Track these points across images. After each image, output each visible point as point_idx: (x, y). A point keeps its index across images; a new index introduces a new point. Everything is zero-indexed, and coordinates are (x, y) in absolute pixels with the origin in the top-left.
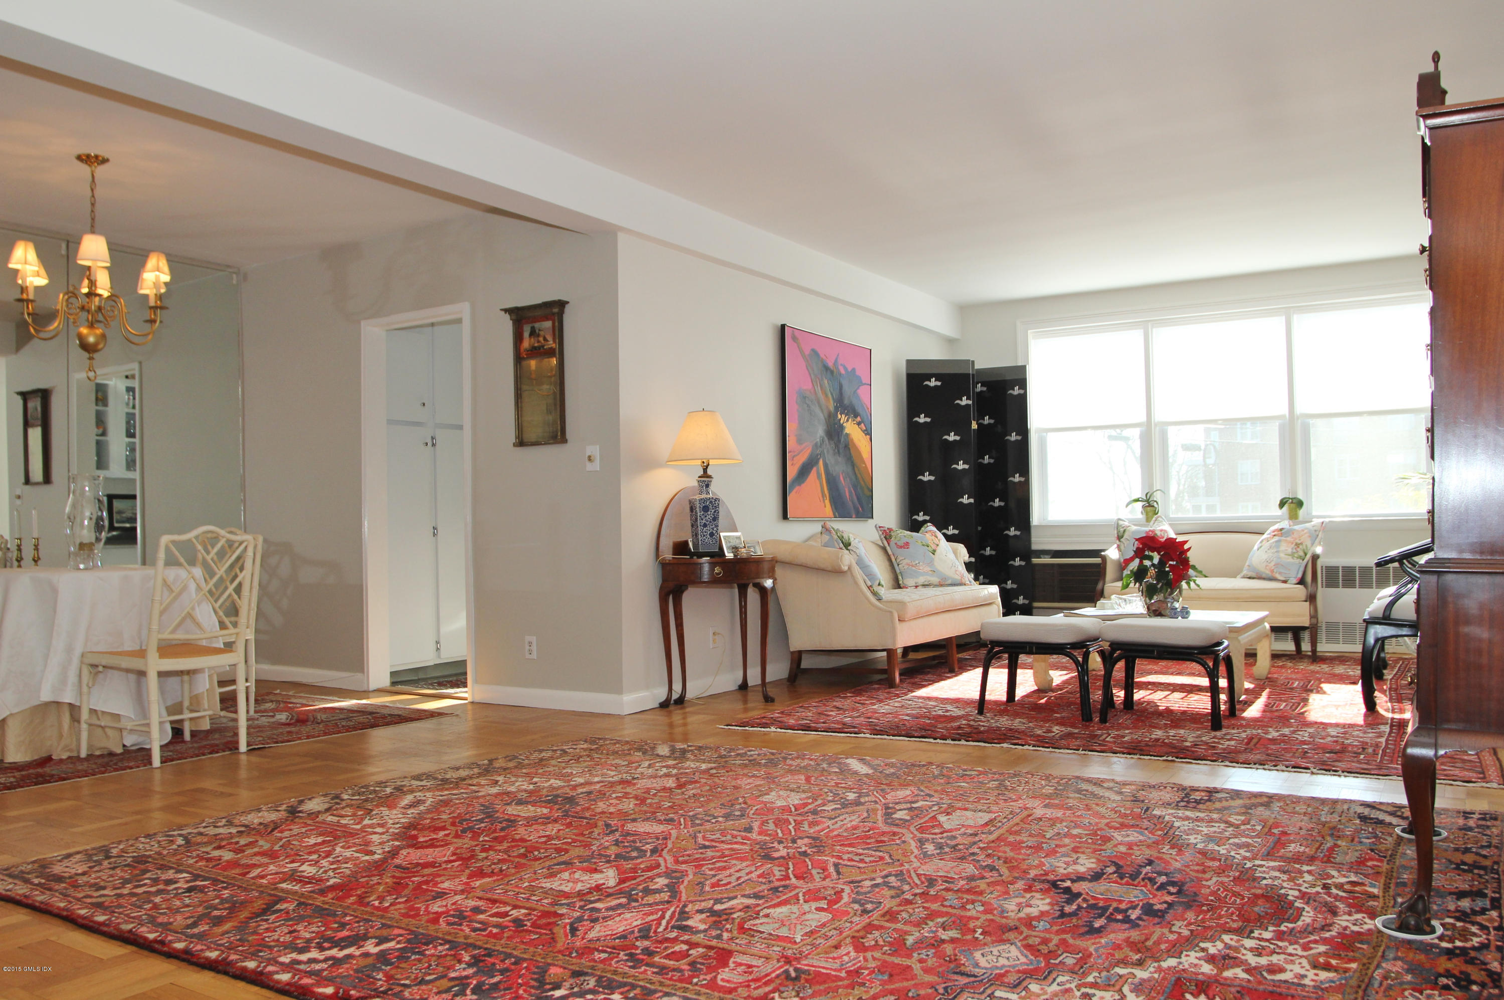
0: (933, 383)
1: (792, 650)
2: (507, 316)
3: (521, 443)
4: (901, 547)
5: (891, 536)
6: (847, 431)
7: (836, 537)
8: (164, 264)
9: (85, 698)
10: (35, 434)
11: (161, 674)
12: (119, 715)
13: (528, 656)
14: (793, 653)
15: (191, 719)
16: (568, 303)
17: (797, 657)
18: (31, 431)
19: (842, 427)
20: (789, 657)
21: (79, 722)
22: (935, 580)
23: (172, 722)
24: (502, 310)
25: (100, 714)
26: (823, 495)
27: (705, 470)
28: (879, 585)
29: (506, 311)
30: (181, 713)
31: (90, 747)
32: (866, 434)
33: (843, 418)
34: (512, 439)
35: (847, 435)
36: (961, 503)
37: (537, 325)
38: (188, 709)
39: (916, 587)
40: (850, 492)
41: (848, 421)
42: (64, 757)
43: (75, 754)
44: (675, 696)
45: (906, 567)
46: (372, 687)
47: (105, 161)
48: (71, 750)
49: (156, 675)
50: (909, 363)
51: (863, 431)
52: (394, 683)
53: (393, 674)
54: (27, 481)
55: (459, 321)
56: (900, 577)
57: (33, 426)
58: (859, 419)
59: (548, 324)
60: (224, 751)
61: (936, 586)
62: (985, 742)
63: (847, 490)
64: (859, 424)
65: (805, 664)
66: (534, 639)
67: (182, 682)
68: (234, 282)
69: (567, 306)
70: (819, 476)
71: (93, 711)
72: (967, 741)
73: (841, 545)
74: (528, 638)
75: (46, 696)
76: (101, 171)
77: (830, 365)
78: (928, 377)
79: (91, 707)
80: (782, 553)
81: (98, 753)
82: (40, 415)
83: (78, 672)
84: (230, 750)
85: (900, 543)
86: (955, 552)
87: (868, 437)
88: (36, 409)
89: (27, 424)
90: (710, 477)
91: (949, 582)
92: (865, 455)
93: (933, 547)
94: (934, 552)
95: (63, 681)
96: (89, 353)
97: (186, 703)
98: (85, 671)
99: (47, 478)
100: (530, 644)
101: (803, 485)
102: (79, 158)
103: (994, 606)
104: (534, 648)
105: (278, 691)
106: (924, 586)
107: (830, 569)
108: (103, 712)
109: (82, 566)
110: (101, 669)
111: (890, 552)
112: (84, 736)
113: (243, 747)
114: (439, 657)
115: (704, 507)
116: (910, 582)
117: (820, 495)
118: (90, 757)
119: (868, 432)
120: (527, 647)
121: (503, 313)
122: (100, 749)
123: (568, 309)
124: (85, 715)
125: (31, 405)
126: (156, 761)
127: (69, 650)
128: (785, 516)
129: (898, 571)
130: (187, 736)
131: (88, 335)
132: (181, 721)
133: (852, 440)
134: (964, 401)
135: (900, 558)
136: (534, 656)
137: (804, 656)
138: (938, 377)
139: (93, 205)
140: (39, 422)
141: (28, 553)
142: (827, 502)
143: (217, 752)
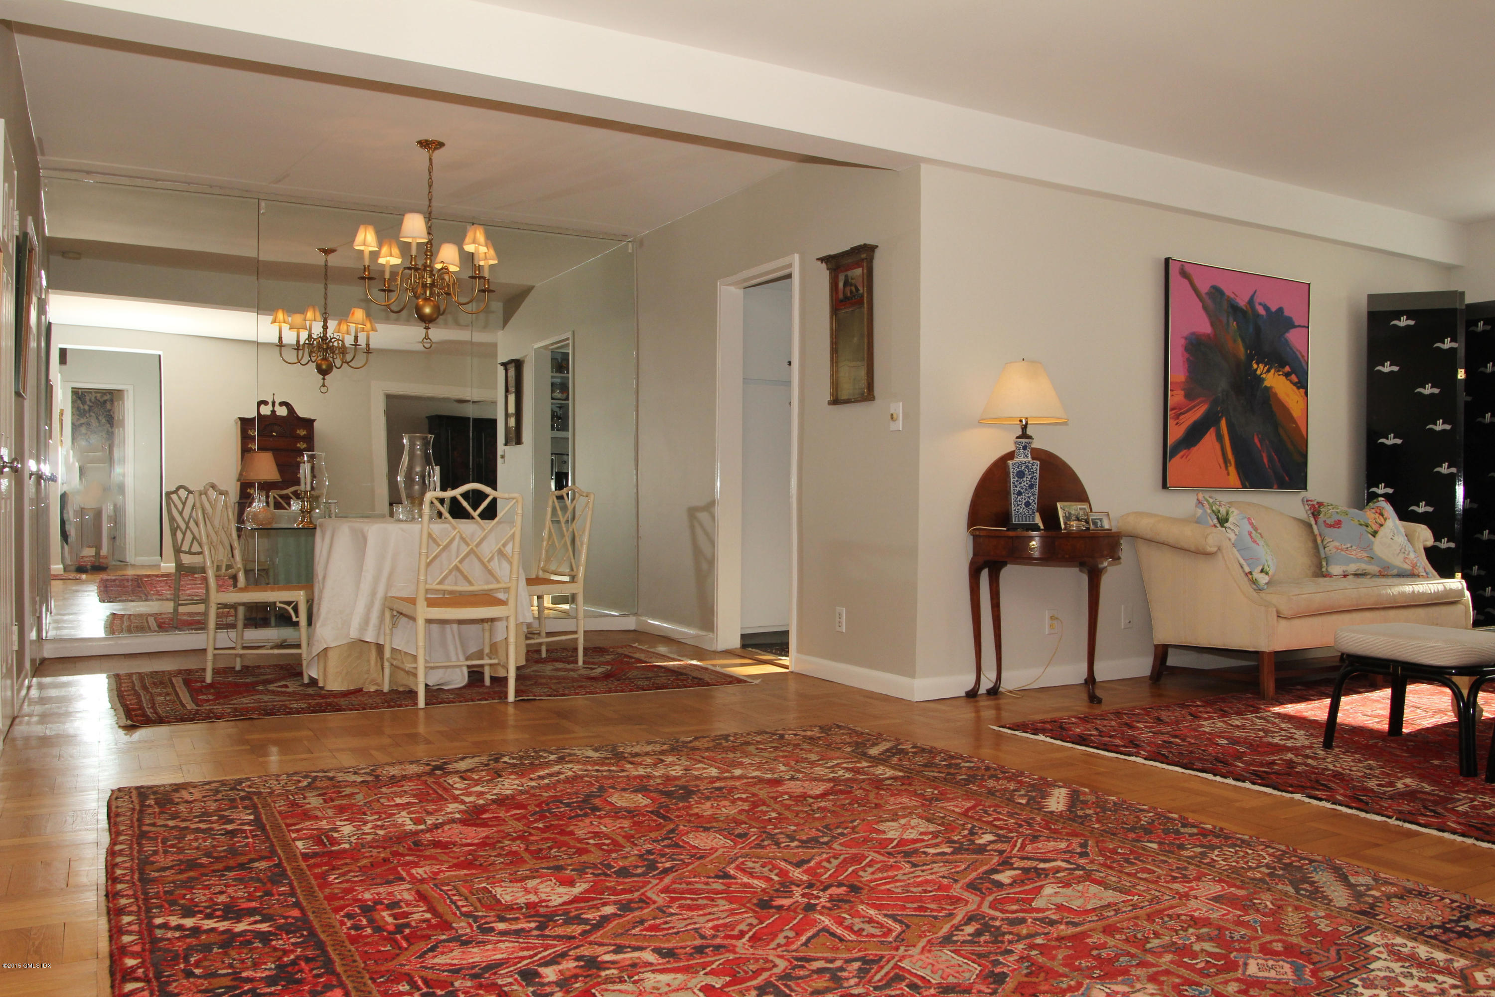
0: (1404, 322)
1: (1156, 643)
2: (824, 266)
3: (836, 401)
4: (1330, 526)
5: (1319, 512)
6: (1267, 383)
7: (1209, 511)
9: (388, 638)
11: (429, 621)
13: (838, 629)
14: (1156, 646)
15: (491, 665)
16: (877, 246)
17: (1162, 652)
19: (1260, 380)
20: (1153, 649)
21: (383, 660)
22: (1373, 568)
23: (469, 667)
24: (818, 259)
26: (1226, 461)
27: (1024, 428)
28: (1262, 571)
29: (822, 260)
30: (482, 659)
32: (1298, 388)
33: (1260, 369)
34: (828, 397)
35: (1268, 389)
36: (1438, 472)
37: (850, 273)
38: (487, 655)
39: (1345, 576)
40: (1270, 459)
41: (1268, 371)
42: (372, 690)
43: (379, 689)
44: (986, 684)
45: (1334, 550)
46: (720, 648)
47: (441, 145)
48: (377, 684)
49: (423, 621)
50: (1371, 298)
51: (1295, 384)
52: (744, 646)
53: (743, 636)
55: (789, 276)
56: (1324, 564)
58: (1287, 369)
59: (858, 272)
60: (493, 699)
61: (1374, 576)
62: (1274, 788)
63: (1264, 455)
64: (1287, 375)
65: (1173, 660)
66: (843, 611)
67: (483, 630)
69: (876, 250)
70: (1219, 437)
71: (395, 651)
72: (1253, 783)
73: (1215, 521)
74: (838, 610)
75: (354, 634)
76: (438, 155)
77: (1242, 302)
78: (1398, 315)
79: (394, 647)
80: (1144, 526)
81: (401, 689)
83: (380, 615)
85: (1328, 522)
86: (1409, 537)
87: (1302, 391)
90: (1030, 437)
91: (1395, 572)
92: (1296, 412)
93: (1375, 527)
94: (1374, 534)
95: (366, 621)
97: (487, 650)
98: (388, 614)
100: (840, 615)
101: (1195, 450)
102: (420, 143)
103: (1459, 608)
104: (844, 620)
105: (636, 645)
106: (1356, 575)
107: (1193, 549)
110: (394, 613)
111: (1316, 531)
112: (387, 671)
113: (511, 697)
115: (1018, 472)
116: (1336, 569)
117: (1221, 461)
118: (392, 691)
119: (1302, 384)
120: (838, 619)
121: (819, 262)
122: (403, 685)
123: (878, 254)
124: (387, 654)
126: (421, 703)
127: (374, 594)
128: (1164, 486)
129: (1323, 555)
130: (487, 682)
132: (482, 666)
133: (1276, 394)
134: (1447, 344)
135: (1327, 540)
136: (844, 629)
137: (1170, 651)
138: (1410, 314)
139: (430, 186)
142: (1232, 469)
143: (486, 700)
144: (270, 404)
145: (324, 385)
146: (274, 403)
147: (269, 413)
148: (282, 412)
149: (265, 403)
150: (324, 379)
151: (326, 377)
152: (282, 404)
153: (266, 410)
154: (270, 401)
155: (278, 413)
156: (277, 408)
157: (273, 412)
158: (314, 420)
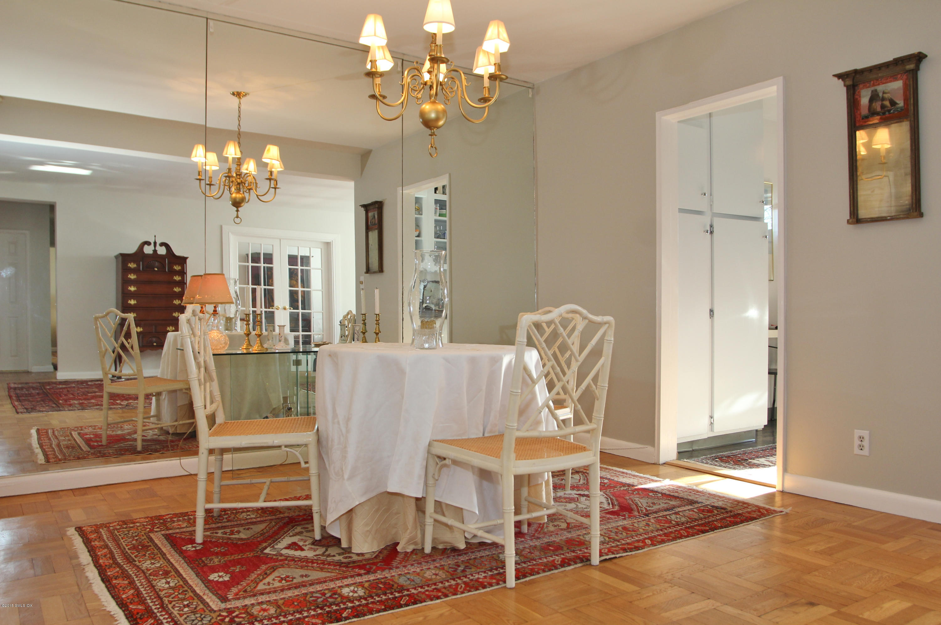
3: (856, 220)
8: (504, 34)
9: (430, 490)
10: (373, 235)
12: (462, 509)
13: (858, 452)
16: (926, 56)
18: (370, 234)
21: (424, 512)
24: (834, 76)
25: (444, 506)
29: (839, 76)
31: (434, 540)
34: (846, 217)
37: (877, 88)
42: (409, 550)
43: (419, 547)
46: (662, 461)
48: (415, 544)
54: (368, 271)
57: (372, 229)
59: (898, 84)
60: (576, 564)
66: (865, 434)
68: (530, 96)
69: (925, 60)
71: (438, 504)
74: (858, 433)
79: (438, 499)
81: (442, 547)
82: (376, 222)
83: (425, 464)
84: (582, 561)
88: (374, 217)
89: (368, 229)
96: (431, 129)
98: (432, 463)
99: (381, 269)
100: (861, 439)
104: (866, 443)
108: (447, 505)
109: (426, 346)
110: (447, 462)
112: (429, 530)
113: (595, 558)
114: (712, 430)
120: (858, 442)
121: (836, 79)
122: (444, 543)
124: (430, 508)
125: (370, 214)
126: (512, 580)
131: (430, 112)
136: (866, 452)
140: (377, 226)
141: (371, 327)
144: (153, 244)
145: (237, 217)
146: (155, 243)
147: (151, 252)
148: (162, 251)
149: (148, 243)
150: (237, 211)
151: (240, 209)
152: (162, 244)
153: (148, 250)
154: (152, 242)
155: (159, 253)
156: (158, 248)
157: (155, 251)
158: (187, 258)
